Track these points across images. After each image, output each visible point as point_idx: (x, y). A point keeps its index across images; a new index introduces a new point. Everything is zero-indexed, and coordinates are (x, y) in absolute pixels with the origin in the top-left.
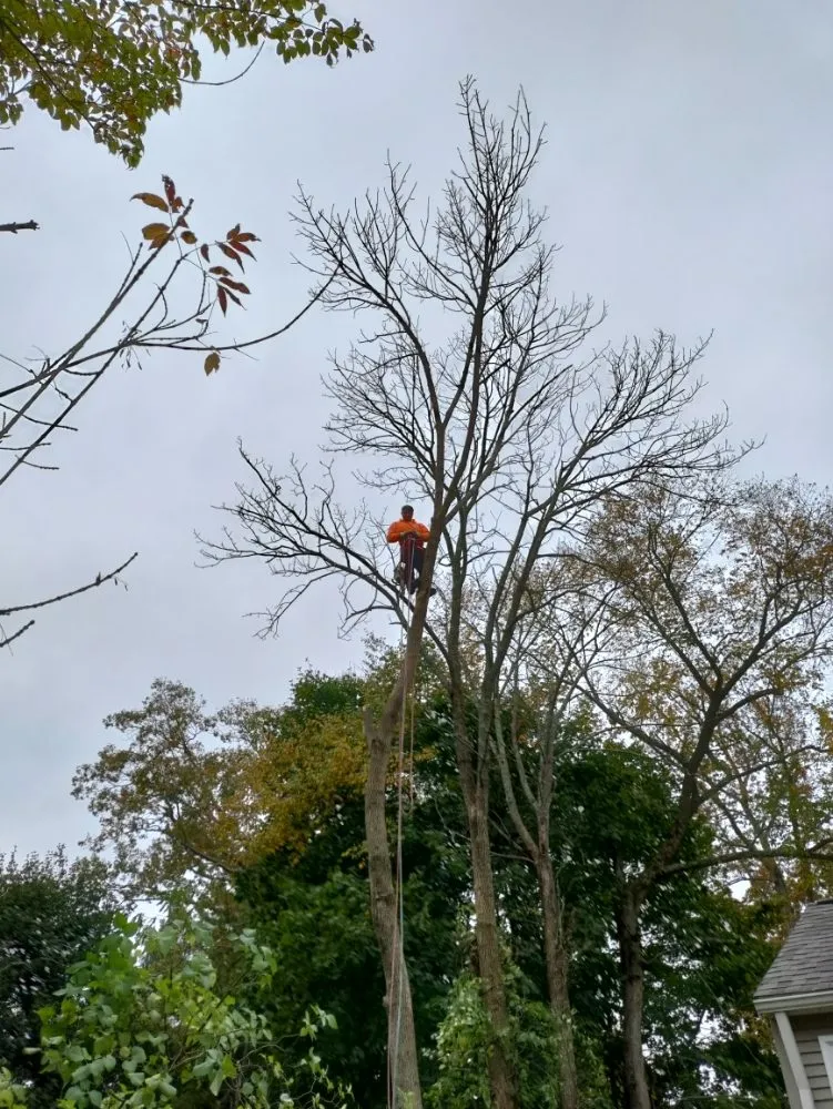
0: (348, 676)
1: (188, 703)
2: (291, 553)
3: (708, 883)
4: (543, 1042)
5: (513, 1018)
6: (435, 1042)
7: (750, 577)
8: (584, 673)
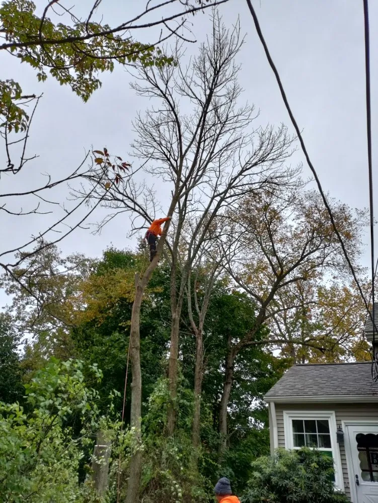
0: (128, 252)
1: (54, 251)
2: (110, 198)
3: (264, 349)
4: (188, 404)
5: (179, 394)
6: (148, 400)
7: (303, 232)
8: (228, 263)
